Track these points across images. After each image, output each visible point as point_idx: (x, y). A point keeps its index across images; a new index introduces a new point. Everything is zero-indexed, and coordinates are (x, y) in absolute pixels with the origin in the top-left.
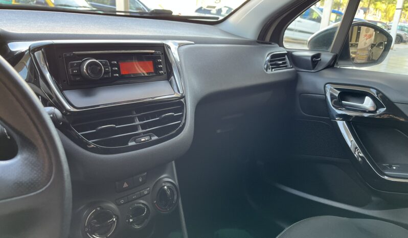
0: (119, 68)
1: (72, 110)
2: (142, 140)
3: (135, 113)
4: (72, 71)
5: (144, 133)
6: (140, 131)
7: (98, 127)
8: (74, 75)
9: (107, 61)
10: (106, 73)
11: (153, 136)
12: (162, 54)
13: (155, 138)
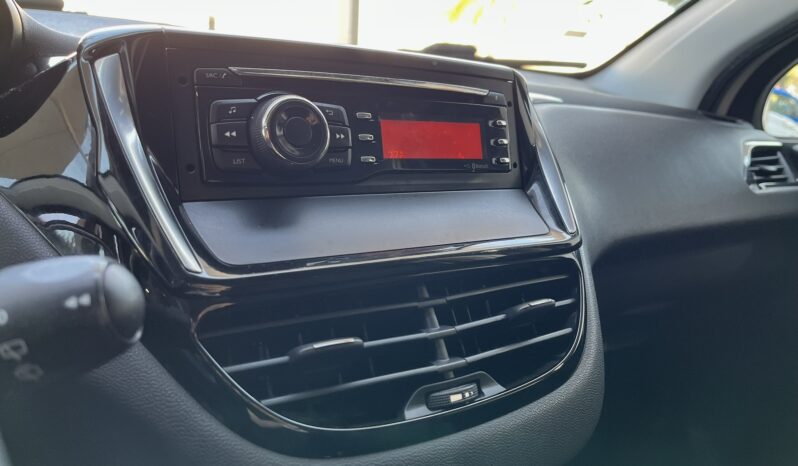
0: (378, 137)
1: (205, 275)
2: (455, 398)
3: (427, 295)
4: (221, 131)
5: (458, 371)
6: (445, 363)
7: (297, 344)
8: (226, 147)
9: (342, 109)
10: (337, 148)
11: (488, 383)
12: (509, 104)
13: (494, 390)
